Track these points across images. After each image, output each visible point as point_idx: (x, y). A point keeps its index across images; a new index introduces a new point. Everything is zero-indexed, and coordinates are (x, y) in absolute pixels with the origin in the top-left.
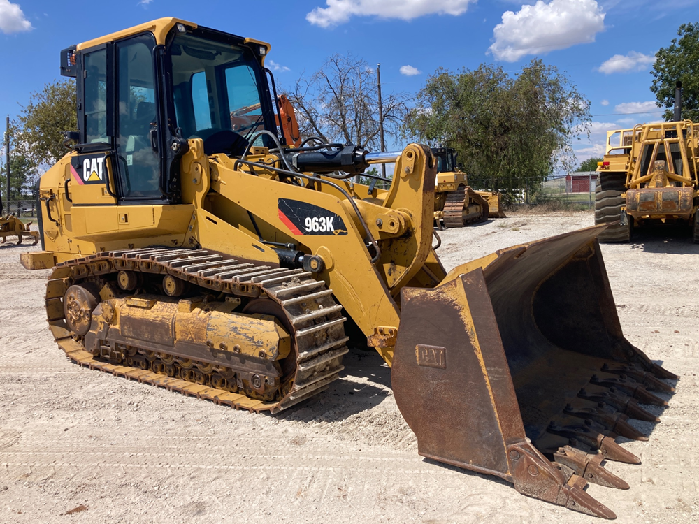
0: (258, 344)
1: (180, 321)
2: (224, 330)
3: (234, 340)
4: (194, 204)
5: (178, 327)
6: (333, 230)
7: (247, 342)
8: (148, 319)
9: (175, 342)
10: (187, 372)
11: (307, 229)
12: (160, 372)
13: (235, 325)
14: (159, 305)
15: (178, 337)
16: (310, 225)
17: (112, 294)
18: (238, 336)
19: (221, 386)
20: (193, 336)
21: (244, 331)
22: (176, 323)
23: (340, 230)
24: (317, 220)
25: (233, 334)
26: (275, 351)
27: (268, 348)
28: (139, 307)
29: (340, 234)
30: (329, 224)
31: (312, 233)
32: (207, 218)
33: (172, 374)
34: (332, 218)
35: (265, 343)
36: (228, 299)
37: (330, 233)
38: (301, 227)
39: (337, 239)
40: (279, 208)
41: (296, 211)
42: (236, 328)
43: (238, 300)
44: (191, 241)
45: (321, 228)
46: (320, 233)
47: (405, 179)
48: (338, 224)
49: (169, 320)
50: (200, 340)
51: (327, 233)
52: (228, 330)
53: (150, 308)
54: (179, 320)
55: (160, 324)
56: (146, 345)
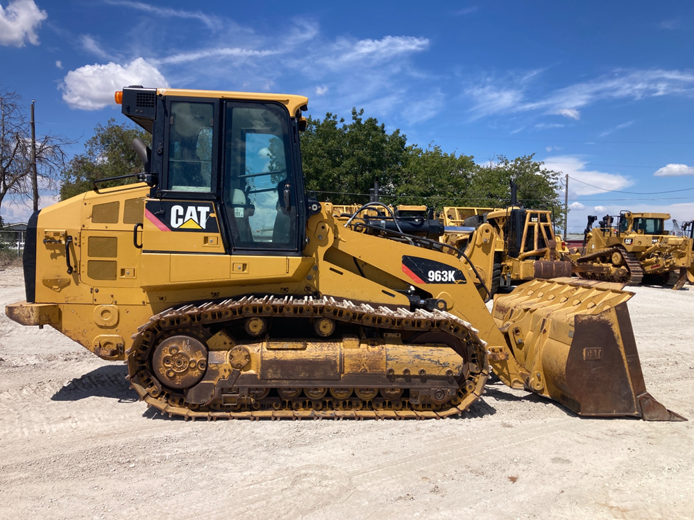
0: (445, 365)
1: (350, 356)
2: (405, 359)
3: (419, 365)
4: (314, 256)
5: (347, 362)
6: (454, 280)
7: (433, 364)
8: (306, 359)
9: (342, 375)
10: (341, 403)
11: (430, 280)
12: (302, 409)
13: (417, 354)
14: (310, 346)
15: (347, 370)
16: (433, 276)
17: (228, 341)
18: (422, 361)
19: (383, 408)
20: (367, 368)
21: (427, 357)
22: (345, 359)
23: (460, 280)
24: (440, 272)
25: (417, 361)
26: (461, 368)
27: (455, 367)
28: (288, 349)
29: (460, 283)
30: (451, 276)
31: (435, 282)
32: (331, 269)
33: (321, 407)
34: (454, 272)
35: (451, 363)
36: (386, 335)
37: (452, 282)
38: (425, 278)
39: (458, 287)
40: (403, 262)
41: (419, 267)
42: (418, 355)
43: (398, 335)
44: (308, 288)
45: (443, 279)
46: (442, 282)
47: (479, 246)
48: (459, 276)
49: (335, 357)
50: (375, 370)
51: (448, 282)
52: (411, 358)
53: (305, 349)
54: (347, 356)
55: (324, 362)
56: (300, 383)
